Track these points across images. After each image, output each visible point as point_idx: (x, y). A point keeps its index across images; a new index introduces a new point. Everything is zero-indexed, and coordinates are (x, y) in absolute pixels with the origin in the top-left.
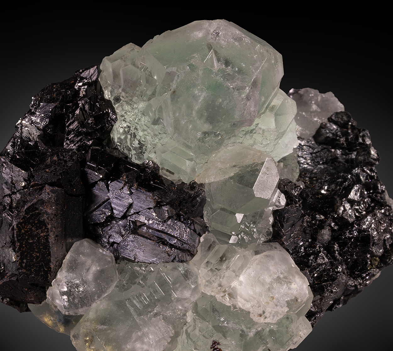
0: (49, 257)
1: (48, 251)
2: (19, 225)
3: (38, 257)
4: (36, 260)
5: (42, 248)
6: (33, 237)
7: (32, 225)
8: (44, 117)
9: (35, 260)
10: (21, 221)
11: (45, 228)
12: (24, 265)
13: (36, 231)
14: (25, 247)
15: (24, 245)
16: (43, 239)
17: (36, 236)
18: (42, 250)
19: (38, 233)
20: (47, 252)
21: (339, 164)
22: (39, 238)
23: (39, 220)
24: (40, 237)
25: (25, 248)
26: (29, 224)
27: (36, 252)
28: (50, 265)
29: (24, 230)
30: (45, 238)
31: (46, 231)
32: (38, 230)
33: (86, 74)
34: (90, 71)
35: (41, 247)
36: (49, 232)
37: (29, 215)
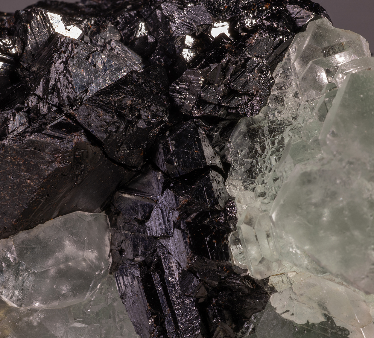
0: (19, 211)
1: (22, 204)
2: (9, 149)
3: (5, 200)
6: (16, 175)
7: (24, 162)
8: (187, 25)
10: (15, 147)
11: (37, 179)
13: (25, 172)
16: (26, 188)
17: (20, 177)
18: (16, 197)
19: (25, 177)
20: (19, 204)
22: (21, 182)
23: (37, 164)
24: (23, 182)
26: (22, 158)
27: (8, 193)
28: (13, 221)
30: (29, 189)
31: (35, 182)
32: (28, 173)
33: (294, 10)
34: (300, 11)
35: (17, 193)
36: (38, 186)
37: (29, 150)
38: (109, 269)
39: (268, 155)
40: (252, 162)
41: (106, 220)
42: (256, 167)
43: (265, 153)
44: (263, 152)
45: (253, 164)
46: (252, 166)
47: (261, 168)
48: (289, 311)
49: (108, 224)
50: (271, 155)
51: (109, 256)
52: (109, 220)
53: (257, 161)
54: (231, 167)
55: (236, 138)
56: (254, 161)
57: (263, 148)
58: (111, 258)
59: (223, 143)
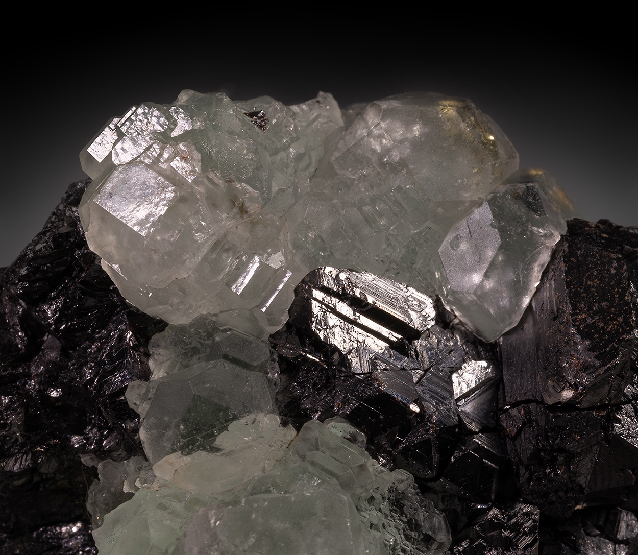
0: (568, 280)
1: (571, 289)
2: (628, 329)
3: (589, 278)
4: (592, 274)
5: (583, 293)
6: (601, 311)
7: (604, 330)
9: (595, 274)
10: (624, 336)
11: (579, 326)
12: (615, 264)
13: (595, 321)
14: (614, 294)
15: (617, 297)
16: (581, 308)
17: (595, 313)
18: (582, 290)
19: (591, 317)
20: (574, 287)
21: (8, 525)
22: (590, 309)
23: (592, 339)
24: (588, 310)
25: (614, 291)
26: (610, 332)
27: (593, 287)
28: (566, 266)
29: (618, 321)
30: (578, 309)
31: (578, 321)
32: (592, 323)
35: (585, 295)
36: (572, 320)
37: (610, 346)
38: (441, 298)
39: (398, 537)
40: (406, 517)
41: (484, 338)
42: (399, 516)
43: (403, 536)
44: (404, 535)
45: (404, 515)
46: (402, 513)
47: (394, 520)
48: (252, 424)
49: (480, 336)
50: (396, 540)
51: (452, 311)
52: (482, 340)
53: (402, 521)
54: (421, 493)
55: (440, 523)
56: (405, 520)
57: (408, 538)
58: (449, 310)
59: (447, 505)
